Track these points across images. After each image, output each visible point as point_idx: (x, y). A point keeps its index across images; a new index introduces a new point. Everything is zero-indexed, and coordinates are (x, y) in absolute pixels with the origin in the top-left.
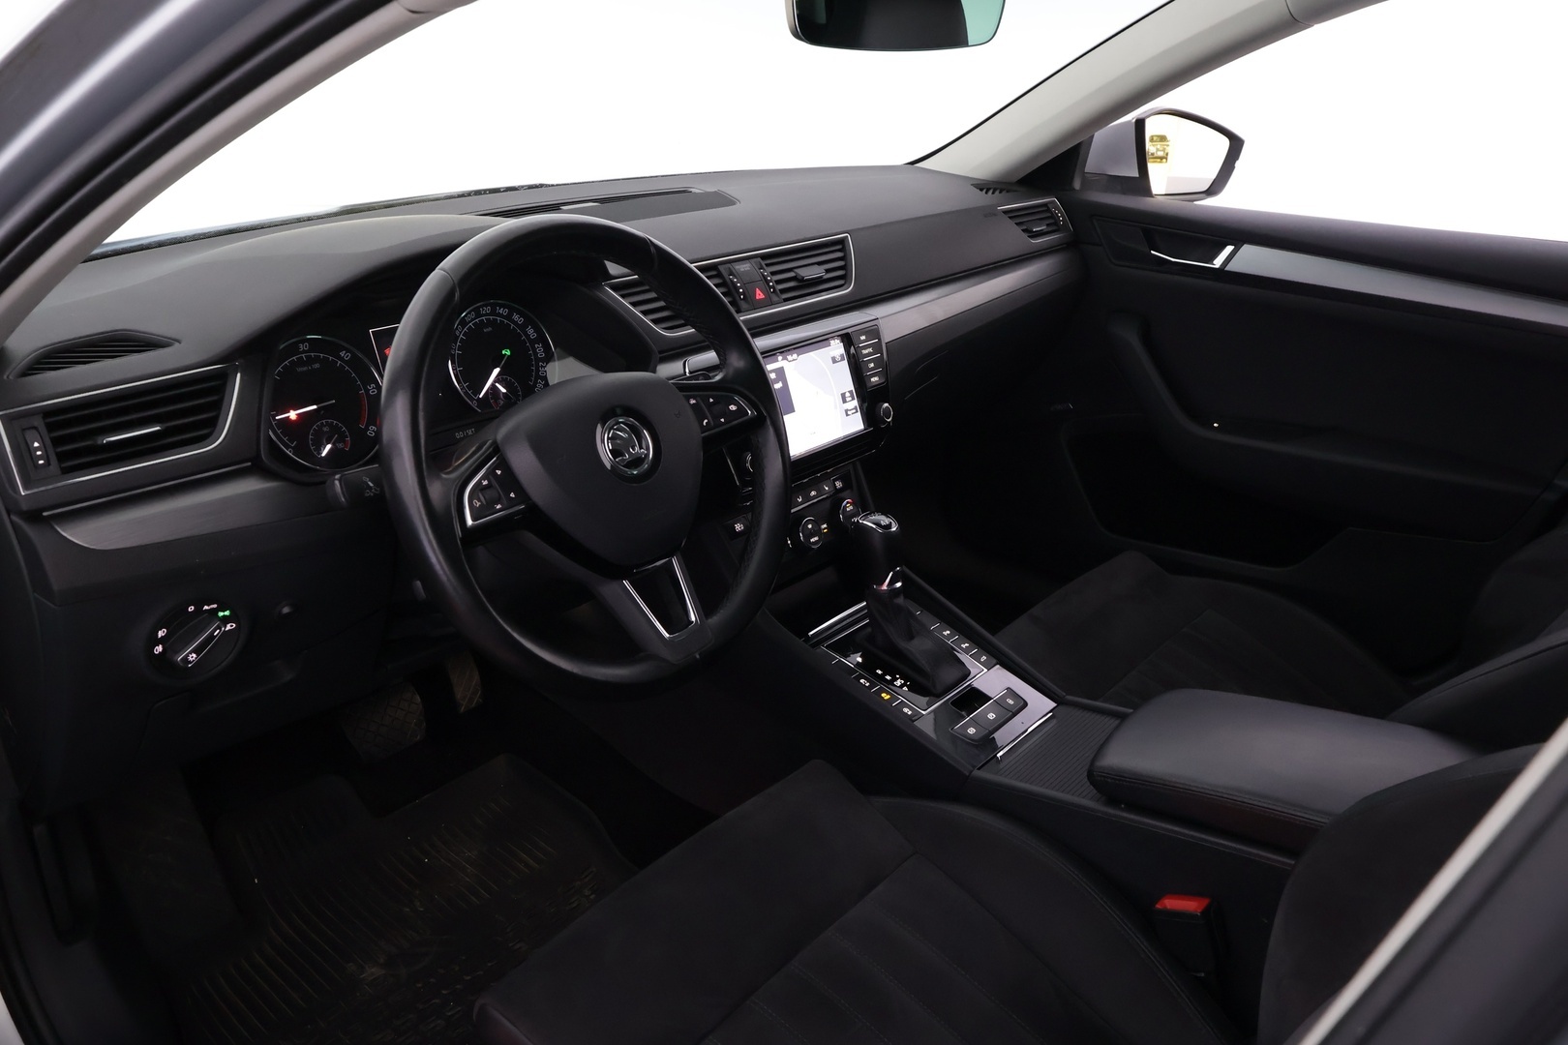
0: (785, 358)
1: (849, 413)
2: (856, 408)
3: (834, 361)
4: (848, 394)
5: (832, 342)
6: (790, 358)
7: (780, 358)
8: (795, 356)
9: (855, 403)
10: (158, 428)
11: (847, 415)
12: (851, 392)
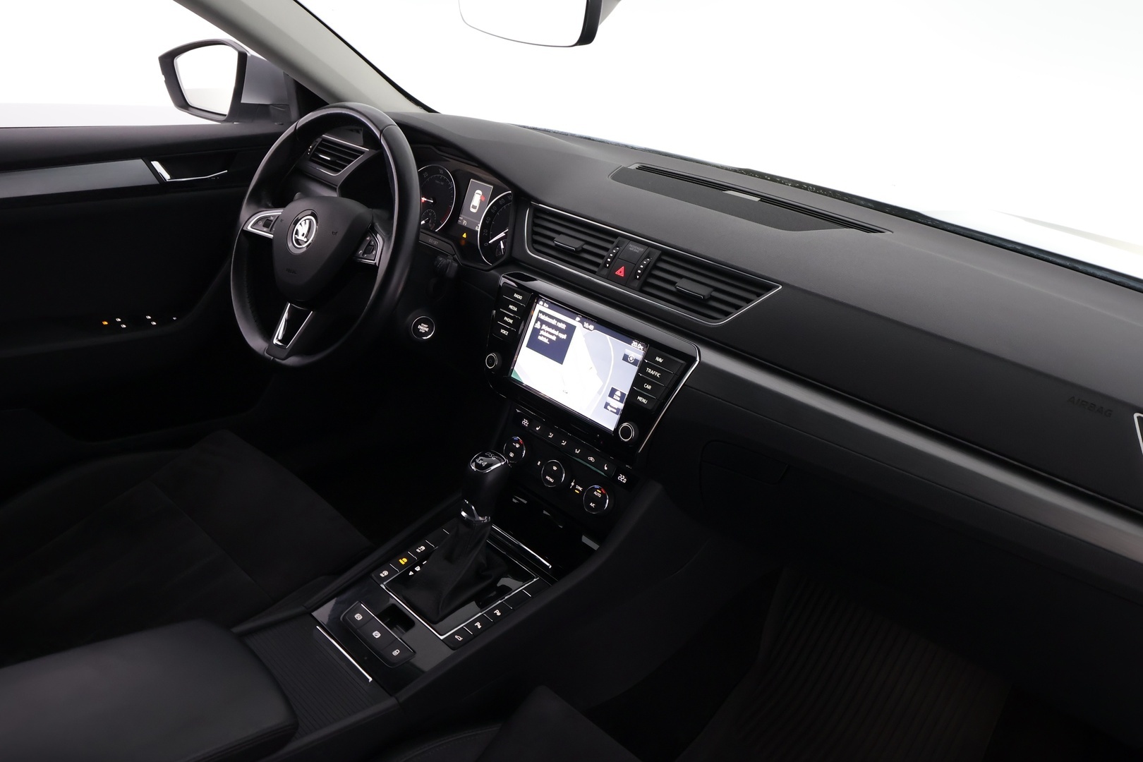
0: (581, 322)
1: (609, 407)
2: (618, 409)
3: (626, 358)
4: (618, 393)
5: (635, 343)
6: (586, 325)
7: (578, 319)
8: (592, 327)
9: (621, 406)
10: (329, 159)
11: (606, 407)
12: (623, 394)
